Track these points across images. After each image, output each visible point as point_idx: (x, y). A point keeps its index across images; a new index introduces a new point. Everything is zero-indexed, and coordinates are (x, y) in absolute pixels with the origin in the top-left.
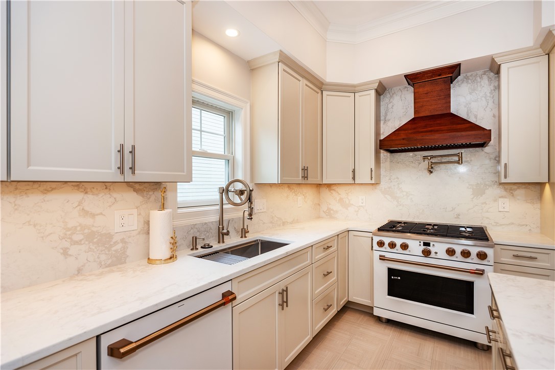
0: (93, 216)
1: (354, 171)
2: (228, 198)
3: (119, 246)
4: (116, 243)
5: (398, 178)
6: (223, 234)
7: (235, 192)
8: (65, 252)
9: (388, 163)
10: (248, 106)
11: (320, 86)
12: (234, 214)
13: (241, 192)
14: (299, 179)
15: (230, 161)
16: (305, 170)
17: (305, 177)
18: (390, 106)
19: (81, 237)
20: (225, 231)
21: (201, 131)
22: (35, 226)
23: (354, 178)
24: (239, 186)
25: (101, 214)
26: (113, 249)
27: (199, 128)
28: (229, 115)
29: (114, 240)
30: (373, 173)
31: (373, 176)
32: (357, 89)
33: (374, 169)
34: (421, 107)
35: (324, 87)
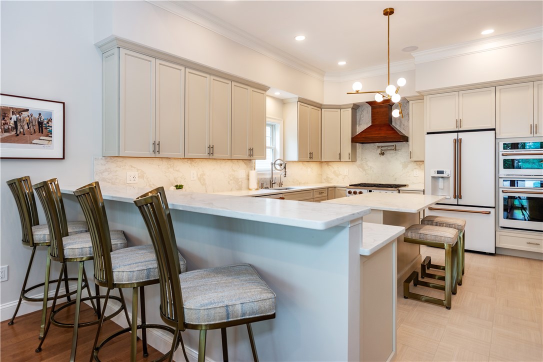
0: (235, 171)
1: (340, 154)
2: (275, 168)
5: (366, 158)
6: (273, 184)
7: (278, 164)
9: (361, 149)
10: (282, 122)
11: (320, 107)
13: (281, 165)
14: (308, 159)
16: (311, 154)
17: (311, 158)
18: (362, 116)
20: (274, 182)
23: (340, 158)
24: (278, 162)
28: (273, 126)
29: (239, 181)
30: (350, 155)
31: (350, 157)
32: (342, 107)
33: (350, 153)
34: (375, 119)
35: (322, 107)
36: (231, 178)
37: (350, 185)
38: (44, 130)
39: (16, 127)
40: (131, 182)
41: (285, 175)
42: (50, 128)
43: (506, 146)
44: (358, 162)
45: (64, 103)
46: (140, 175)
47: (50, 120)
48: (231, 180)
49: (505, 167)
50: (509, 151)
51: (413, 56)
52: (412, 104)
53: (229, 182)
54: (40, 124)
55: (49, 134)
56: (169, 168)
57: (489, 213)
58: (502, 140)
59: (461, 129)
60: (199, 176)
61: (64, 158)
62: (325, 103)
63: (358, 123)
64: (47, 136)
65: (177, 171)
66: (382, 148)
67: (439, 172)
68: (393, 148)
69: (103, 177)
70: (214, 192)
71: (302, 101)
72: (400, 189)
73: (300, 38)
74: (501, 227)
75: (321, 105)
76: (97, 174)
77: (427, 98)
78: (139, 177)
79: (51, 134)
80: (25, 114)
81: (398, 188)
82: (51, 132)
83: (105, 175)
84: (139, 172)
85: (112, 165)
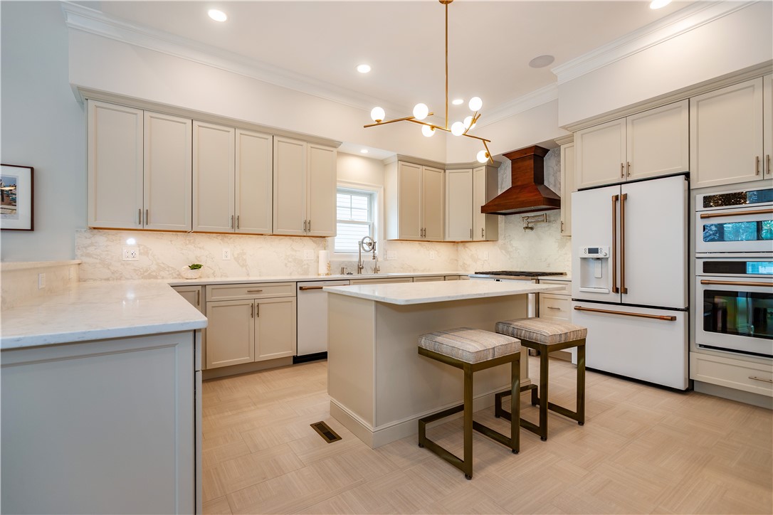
0: (296, 251)
1: (472, 231)
2: (363, 247)
3: (306, 266)
5: (510, 236)
6: (360, 268)
7: (366, 243)
9: (503, 223)
10: (382, 189)
11: (443, 167)
12: (367, 257)
13: (370, 244)
14: (419, 237)
15: (372, 228)
16: (423, 230)
17: (423, 236)
20: (361, 266)
21: (351, 208)
23: (472, 237)
24: (367, 240)
25: (299, 251)
26: (304, 267)
27: (350, 206)
28: (371, 196)
29: (304, 263)
30: (484, 232)
31: (484, 234)
32: (475, 165)
33: (484, 229)
34: (516, 178)
35: (446, 167)
36: (290, 260)
37: (476, 273)
38: (5, 198)
40: (128, 259)
41: (374, 256)
42: (14, 196)
43: (708, 201)
44: (501, 241)
46: (142, 251)
47: (15, 188)
48: (290, 262)
49: (706, 239)
50: (714, 210)
51: (555, 73)
52: (565, 149)
53: (286, 264)
55: (13, 202)
56: (187, 244)
57: (673, 319)
58: (703, 190)
59: (629, 179)
60: (236, 256)
61: (32, 229)
62: (448, 162)
63: (499, 186)
64: (10, 204)
65: (200, 248)
66: (529, 220)
67: (592, 251)
68: (542, 218)
69: (88, 251)
70: (260, 276)
71: (404, 159)
72: (539, 278)
73: (364, 69)
74: (700, 345)
75: (444, 165)
76: (79, 249)
77: (577, 136)
78: (140, 254)
79: (15, 202)
81: (536, 278)
82: (14, 200)
83: (91, 250)
84: (141, 247)
85: (101, 239)
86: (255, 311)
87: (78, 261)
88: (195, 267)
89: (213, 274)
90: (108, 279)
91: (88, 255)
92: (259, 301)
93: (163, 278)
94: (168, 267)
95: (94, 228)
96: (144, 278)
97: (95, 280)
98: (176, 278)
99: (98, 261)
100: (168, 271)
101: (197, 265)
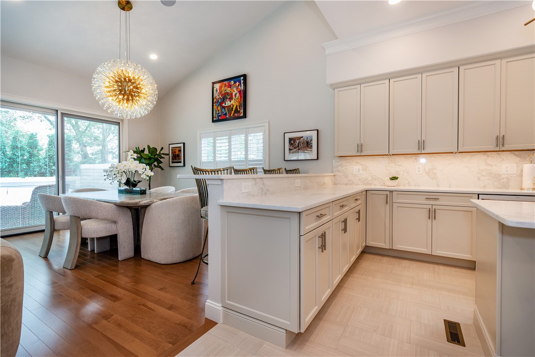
0: (491, 166)
3: (505, 180)
4: (503, 179)
8: (479, 179)
19: (486, 174)
22: (468, 167)
25: (495, 165)
26: (502, 181)
29: (502, 177)
38: (309, 145)
39: (298, 146)
40: (356, 173)
42: (312, 144)
45: (318, 130)
46: (363, 168)
47: (312, 140)
54: (307, 142)
55: (311, 147)
56: (390, 163)
60: (427, 171)
61: (318, 159)
64: (310, 148)
65: (399, 165)
76: (334, 167)
80: (302, 139)
82: (312, 146)
83: (339, 168)
84: (363, 166)
85: (344, 162)
86: (432, 214)
87: (334, 174)
88: (394, 178)
89: (409, 183)
90: (346, 184)
91: (338, 171)
92: (437, 207)
93: (375, 185)
94: (378, 178)
95: (341, 157)
96: (364, 184)
97: (341, 184)
98: (382, 185)
99: (342, 174)
100: (378, 181)
101: (395, 178)
